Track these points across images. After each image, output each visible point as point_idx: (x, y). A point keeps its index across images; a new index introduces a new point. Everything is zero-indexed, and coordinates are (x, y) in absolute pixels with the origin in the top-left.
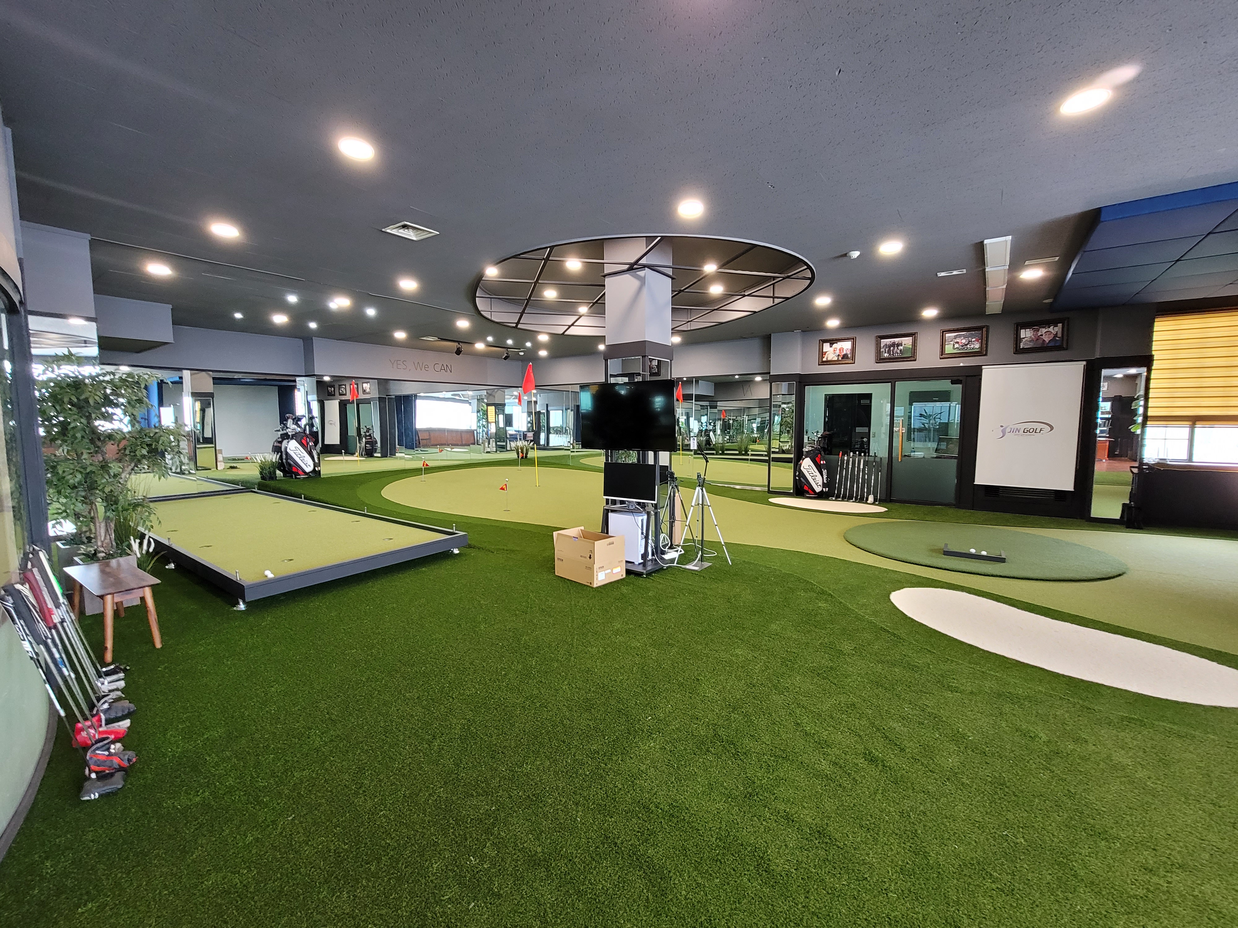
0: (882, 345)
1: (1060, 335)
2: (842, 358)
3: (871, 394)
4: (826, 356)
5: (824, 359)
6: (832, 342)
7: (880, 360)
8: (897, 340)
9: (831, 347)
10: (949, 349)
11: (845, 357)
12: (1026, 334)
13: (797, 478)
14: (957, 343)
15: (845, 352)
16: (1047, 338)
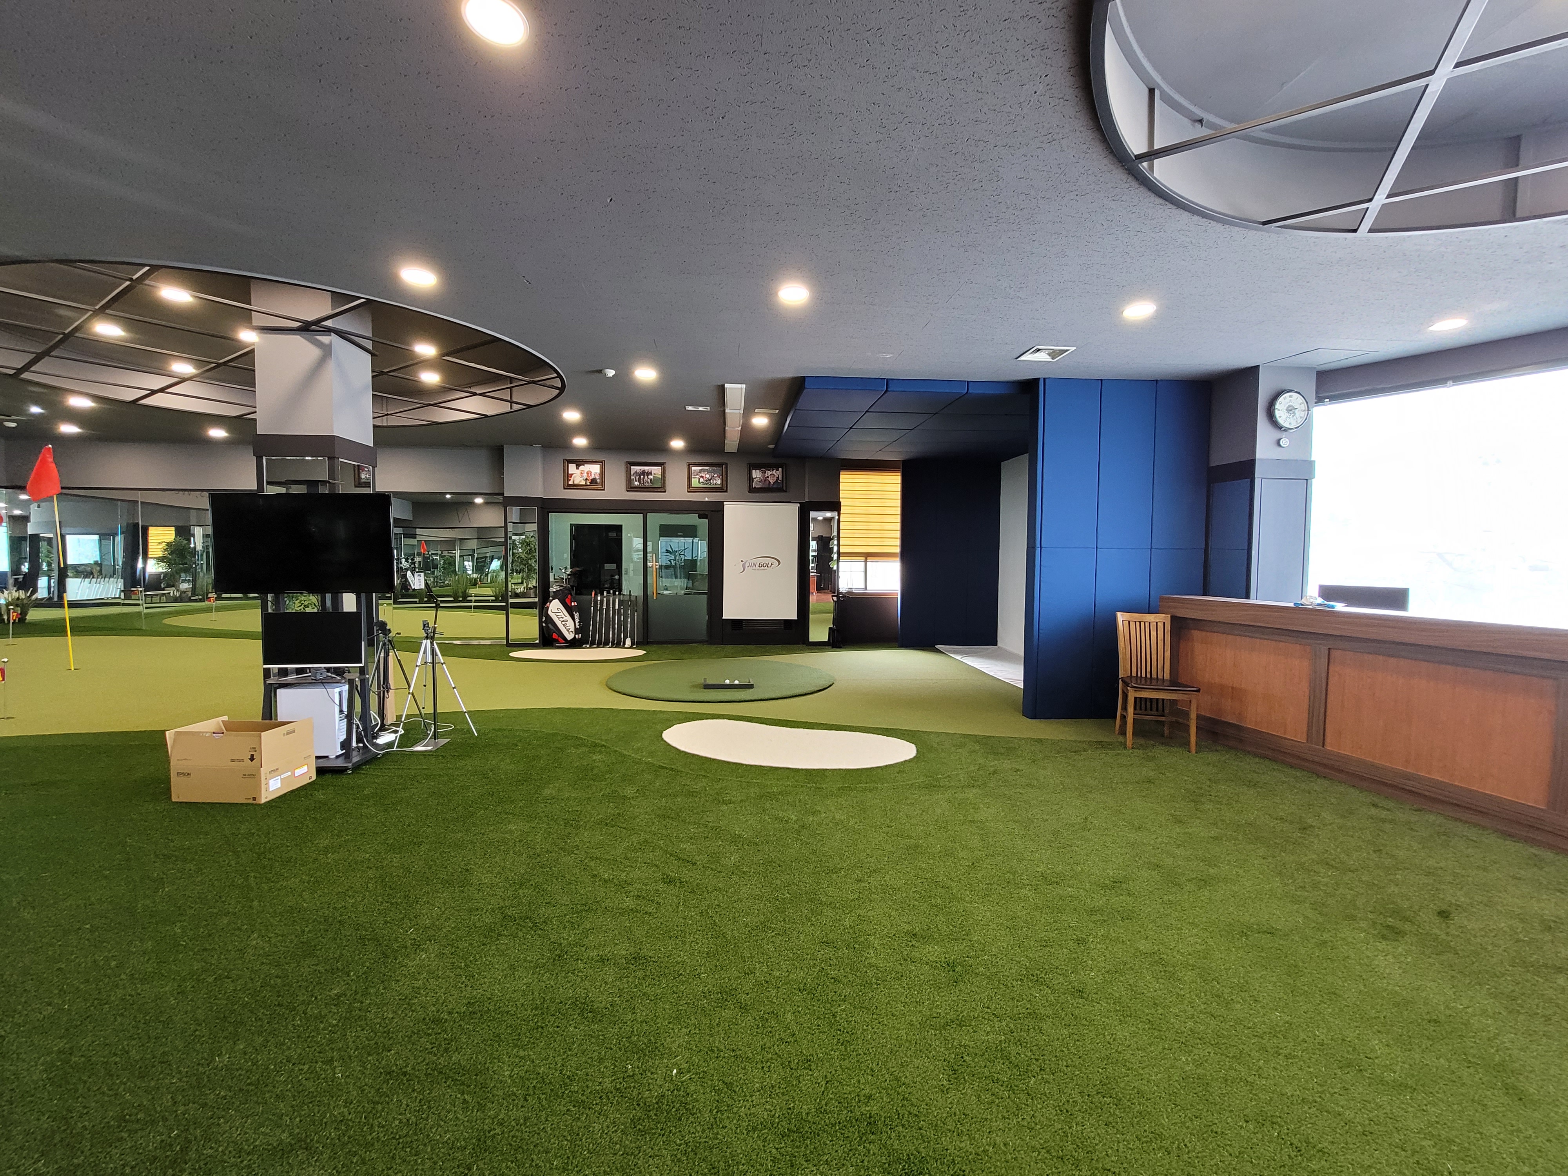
0: (632, 473)
1: (780, 478)
2: (590, 483)
3: (621, 526)
4: (572, 479)
5: (571, 483)
6: (579, 463)
7: (631, 488)
8: (646, 468)
9: (577, 469)
10: (695, 482)
11: (594, 481)
12: (756, 474)
13: (544, 625)
14: (702, 477)
15: (593, 477)
16: (772, 481)
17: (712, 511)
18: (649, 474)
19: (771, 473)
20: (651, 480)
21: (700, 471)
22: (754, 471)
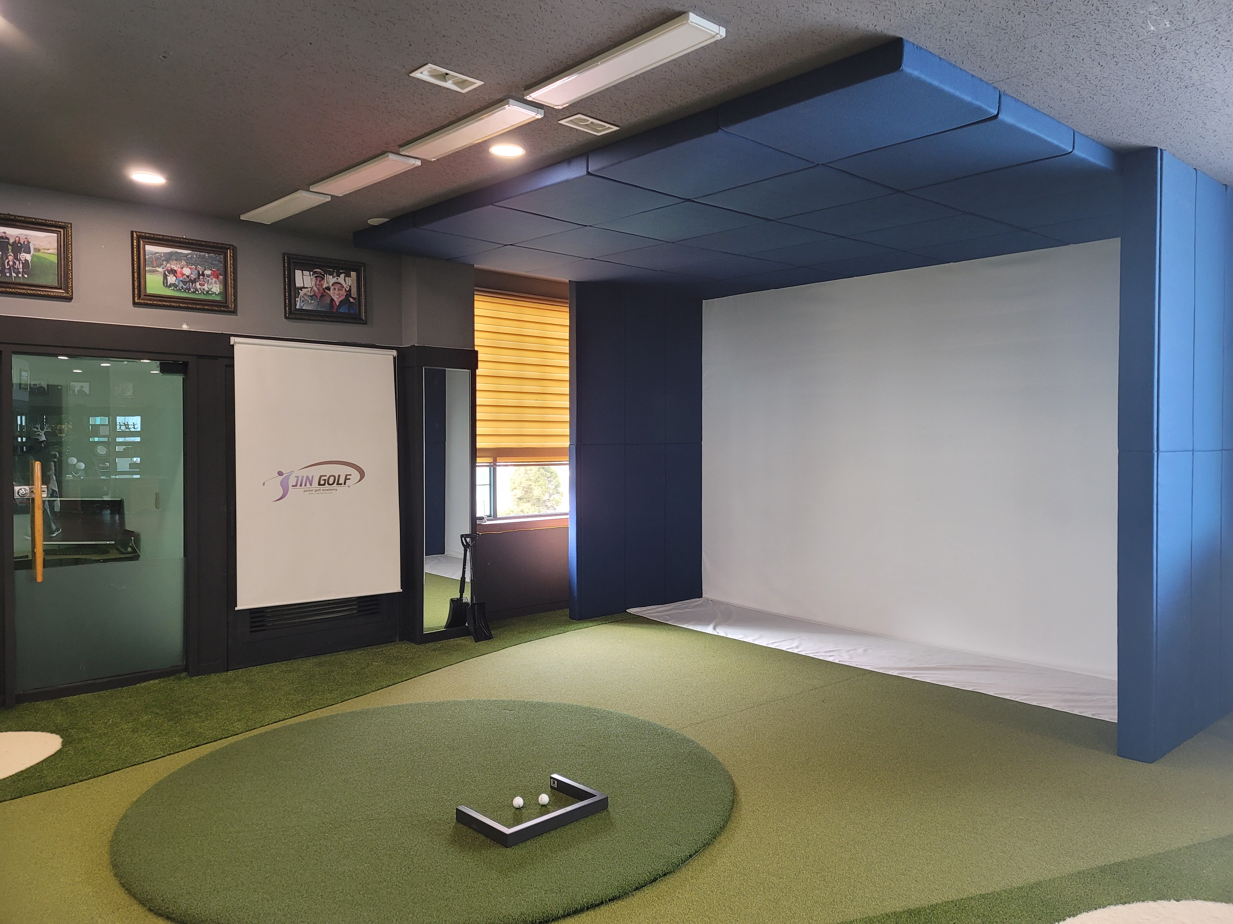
1: (354, 293)
10: (153, 284)
12: (304, 280)
14: (173, 272)
16: (337, 296)
17: (200, 356)
18: (20, 247)
19: (335, 280)
20: (26, 264)
21: (169, 258)
22: (298, 273)
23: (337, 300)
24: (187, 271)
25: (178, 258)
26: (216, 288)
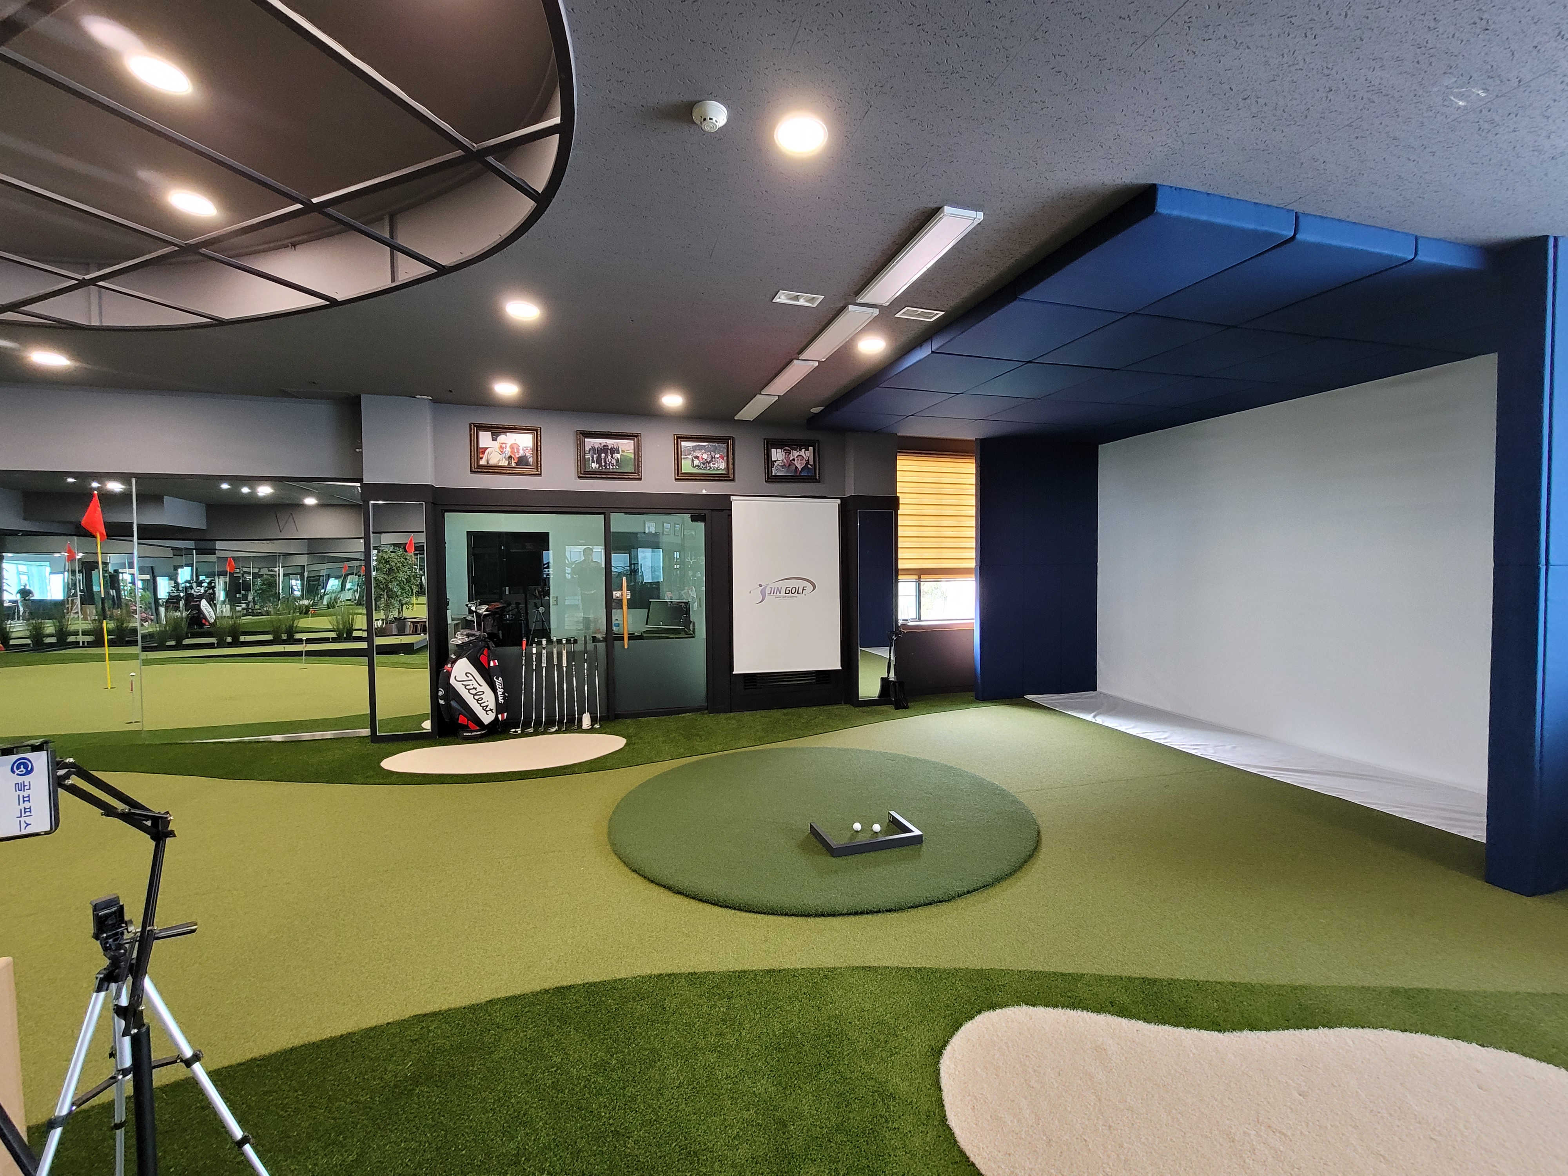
0: (587, 449)
1: (811, 462)
2: (517, 464)
4: (485, 457)
6: (496, 431)
7: (585, 474)
8: (610, 442)
9: (494, 440)
10: (687, 466)
11: (522, 461)
13: (442, 702)
14: (697, 457)
15: (521, 453)
16: (799, 465)
17: (712, 510)
18: (614, 451)
19: (798, 453)
20: (617, 460)
21: (695, 449)
22: (773, 451)
23: (800, 467)
24: (705, 456)
25: (700, 448)
26: (722, 465)
